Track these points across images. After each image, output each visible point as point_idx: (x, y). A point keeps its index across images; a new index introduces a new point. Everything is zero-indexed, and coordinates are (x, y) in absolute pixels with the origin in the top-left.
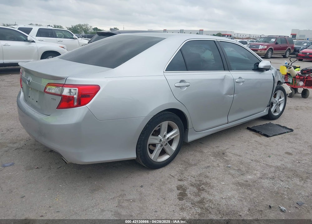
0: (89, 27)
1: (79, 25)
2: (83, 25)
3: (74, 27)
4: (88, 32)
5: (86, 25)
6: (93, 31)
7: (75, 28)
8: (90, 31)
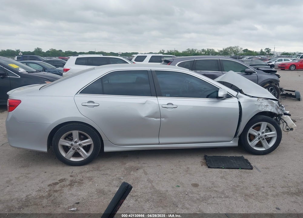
0: (240, 49)
1: (231, 48)
2: (233, 47)
3: (225, 49)
4: (237, 53)
5: (237, 47)
6: (243, 52)
7: (226, 51)
8: (239, 52)
